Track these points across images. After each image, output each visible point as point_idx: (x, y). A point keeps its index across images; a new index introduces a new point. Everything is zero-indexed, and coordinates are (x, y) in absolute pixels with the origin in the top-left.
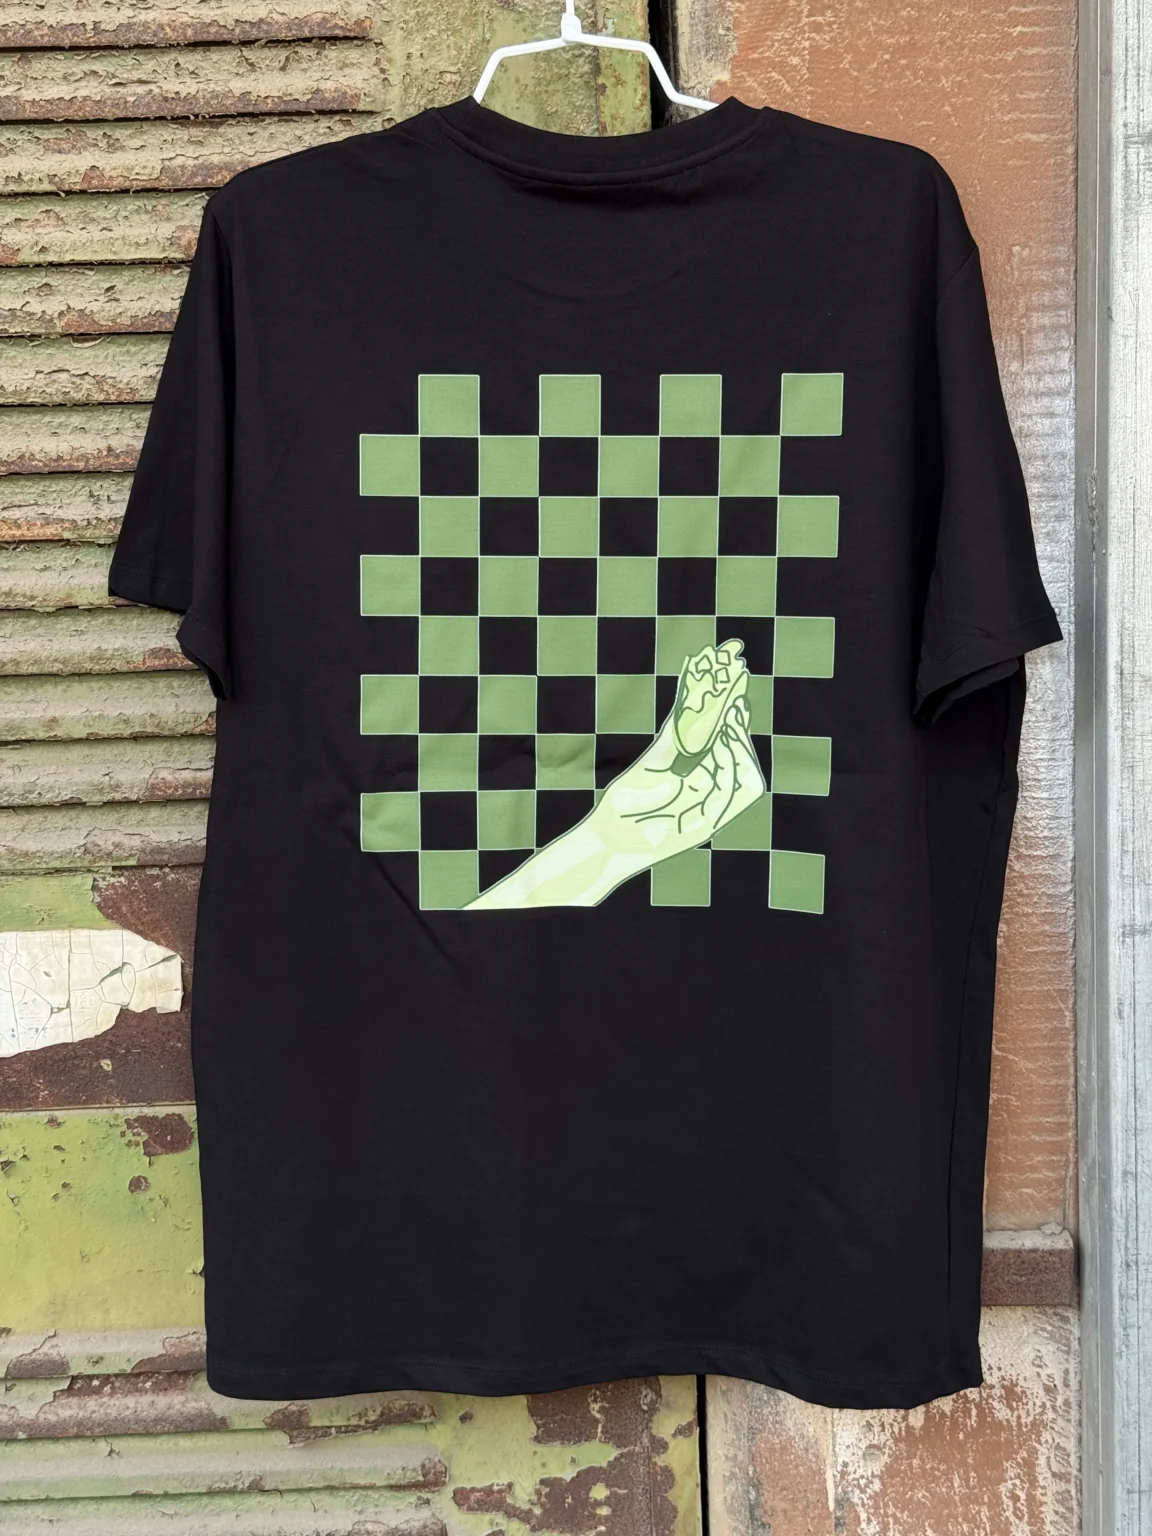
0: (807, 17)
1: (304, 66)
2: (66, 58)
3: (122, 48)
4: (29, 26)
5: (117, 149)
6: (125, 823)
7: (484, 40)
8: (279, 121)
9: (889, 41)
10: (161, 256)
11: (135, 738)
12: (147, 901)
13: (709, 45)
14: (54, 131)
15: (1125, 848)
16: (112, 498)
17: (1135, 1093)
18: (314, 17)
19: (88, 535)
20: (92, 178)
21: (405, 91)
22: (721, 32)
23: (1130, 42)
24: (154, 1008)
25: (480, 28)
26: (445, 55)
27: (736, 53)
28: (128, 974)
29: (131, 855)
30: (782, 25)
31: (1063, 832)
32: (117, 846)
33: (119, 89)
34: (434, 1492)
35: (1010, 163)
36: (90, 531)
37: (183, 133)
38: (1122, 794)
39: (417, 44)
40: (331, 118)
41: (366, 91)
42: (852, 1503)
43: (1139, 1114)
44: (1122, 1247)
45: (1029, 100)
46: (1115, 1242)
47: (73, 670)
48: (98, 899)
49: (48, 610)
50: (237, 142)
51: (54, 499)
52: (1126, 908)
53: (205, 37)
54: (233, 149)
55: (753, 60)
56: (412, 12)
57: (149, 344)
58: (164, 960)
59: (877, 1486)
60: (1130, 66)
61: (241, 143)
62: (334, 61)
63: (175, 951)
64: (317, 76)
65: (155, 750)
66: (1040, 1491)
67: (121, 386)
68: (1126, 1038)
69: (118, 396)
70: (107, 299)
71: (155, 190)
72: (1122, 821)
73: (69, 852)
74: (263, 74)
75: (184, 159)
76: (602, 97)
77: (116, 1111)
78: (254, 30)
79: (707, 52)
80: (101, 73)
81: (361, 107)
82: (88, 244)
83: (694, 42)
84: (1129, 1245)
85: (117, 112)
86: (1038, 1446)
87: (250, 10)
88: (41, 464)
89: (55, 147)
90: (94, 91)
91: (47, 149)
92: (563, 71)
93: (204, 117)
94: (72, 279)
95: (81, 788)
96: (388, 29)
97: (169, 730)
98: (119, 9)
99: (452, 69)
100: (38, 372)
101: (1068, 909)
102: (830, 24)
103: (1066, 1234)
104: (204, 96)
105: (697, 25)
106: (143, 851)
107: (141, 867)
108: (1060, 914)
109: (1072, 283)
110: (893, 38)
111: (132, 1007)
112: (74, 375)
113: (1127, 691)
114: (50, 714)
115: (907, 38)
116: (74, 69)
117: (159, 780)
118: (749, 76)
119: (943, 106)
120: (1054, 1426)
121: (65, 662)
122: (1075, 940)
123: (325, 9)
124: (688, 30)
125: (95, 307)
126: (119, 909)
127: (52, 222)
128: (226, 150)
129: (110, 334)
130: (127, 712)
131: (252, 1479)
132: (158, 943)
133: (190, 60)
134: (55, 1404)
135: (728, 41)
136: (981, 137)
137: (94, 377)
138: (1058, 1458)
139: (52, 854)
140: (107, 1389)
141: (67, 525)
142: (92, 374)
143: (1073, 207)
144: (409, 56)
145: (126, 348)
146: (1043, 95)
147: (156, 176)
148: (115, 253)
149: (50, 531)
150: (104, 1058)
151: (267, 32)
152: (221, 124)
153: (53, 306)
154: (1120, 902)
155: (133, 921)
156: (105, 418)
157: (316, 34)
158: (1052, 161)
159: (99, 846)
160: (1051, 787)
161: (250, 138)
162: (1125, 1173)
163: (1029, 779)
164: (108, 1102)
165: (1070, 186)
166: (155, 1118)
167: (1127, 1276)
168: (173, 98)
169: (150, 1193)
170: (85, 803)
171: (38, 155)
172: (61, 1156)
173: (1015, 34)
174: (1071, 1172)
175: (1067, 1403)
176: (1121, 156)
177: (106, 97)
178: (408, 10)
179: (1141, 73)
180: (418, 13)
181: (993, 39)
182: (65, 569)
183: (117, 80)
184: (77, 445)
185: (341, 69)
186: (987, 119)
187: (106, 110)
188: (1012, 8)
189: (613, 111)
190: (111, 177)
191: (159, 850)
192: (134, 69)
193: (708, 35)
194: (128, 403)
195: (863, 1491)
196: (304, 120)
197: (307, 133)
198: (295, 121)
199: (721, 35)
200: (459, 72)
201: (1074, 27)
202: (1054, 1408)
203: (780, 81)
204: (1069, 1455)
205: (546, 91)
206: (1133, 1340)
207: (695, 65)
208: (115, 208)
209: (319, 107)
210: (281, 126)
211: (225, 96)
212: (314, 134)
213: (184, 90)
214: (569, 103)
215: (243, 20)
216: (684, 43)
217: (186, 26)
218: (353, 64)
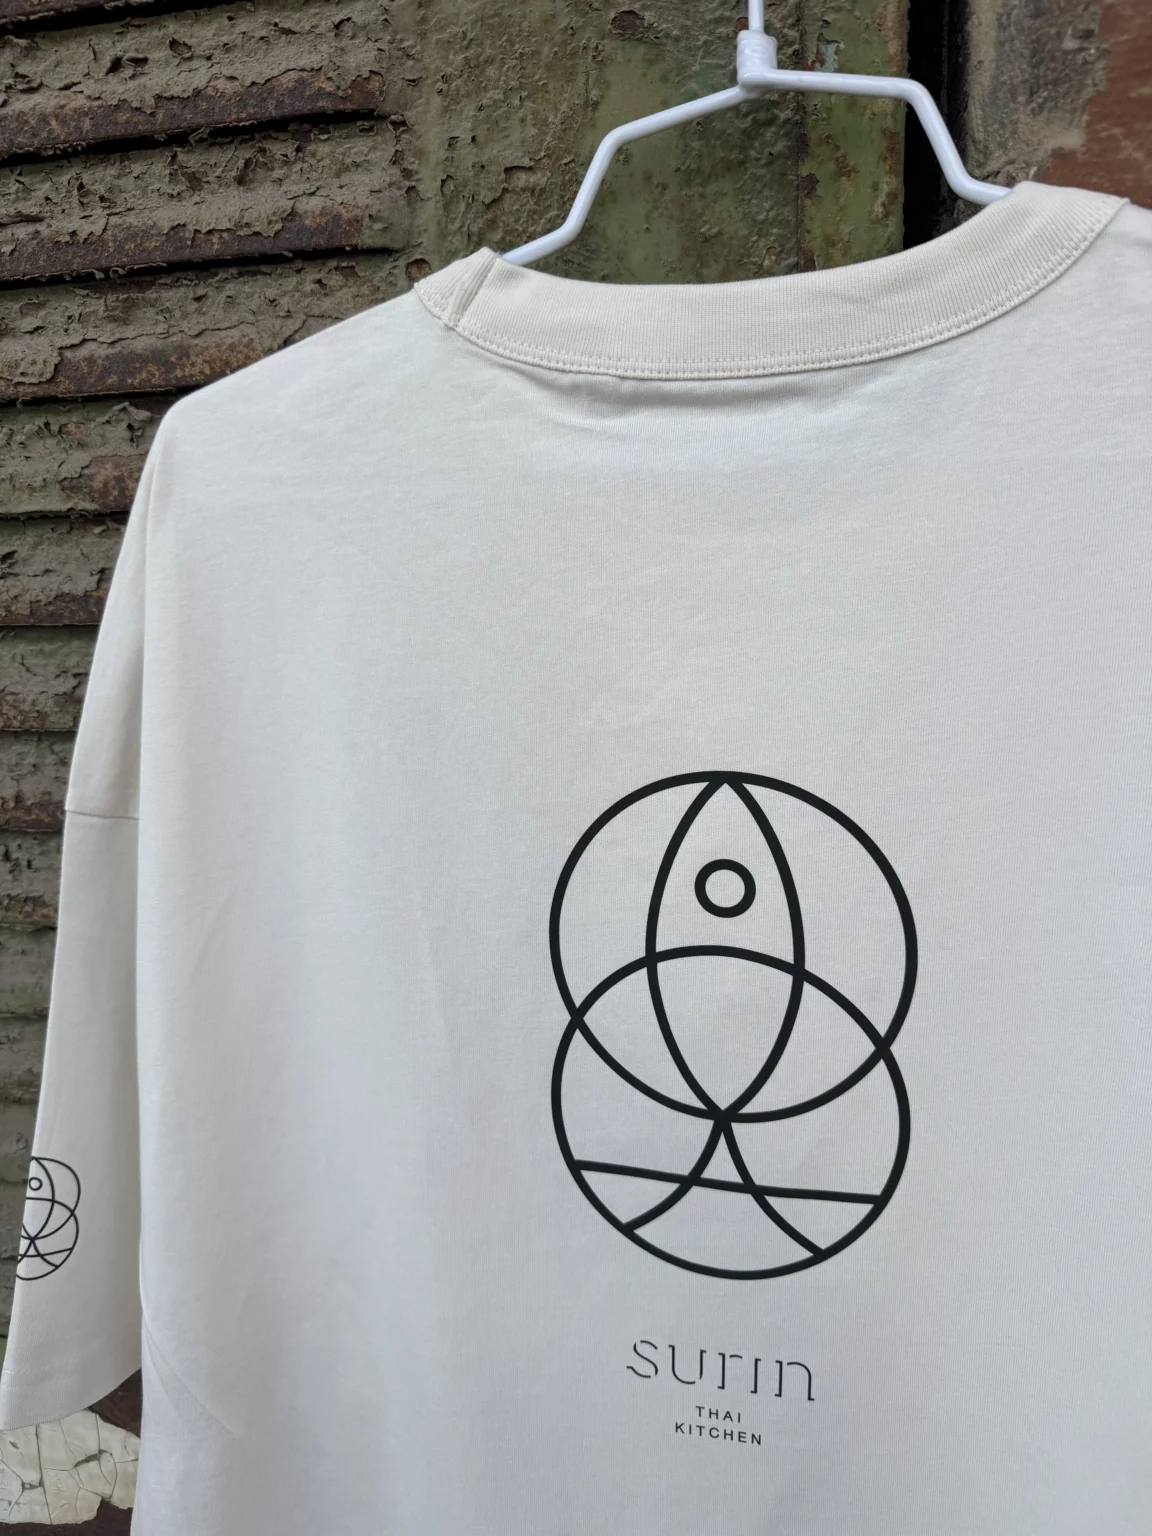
1: (277, 173)
7: (586, 105)
8: (241, 274)
10: (65, 507)
13: (1037, 77)
18: (284, 79)
21: (446, 207)
22: (1070, 44)
25: (581, 78)
26: (516, 137)
27: (1102, 86)
28: (107, 1464)
39: (466, 119)
40: (321, 264)
41: (374, 213)
50: (177, 313)
53: (115, 133)
54: (169, 326)
56: (459, 59)
61: (185, 315)
62: (327, 162)
64: (295, 189)
69: (22, 722)
71: (54, 399)
74: (212, 193)
75: (94, 346)
76: (808, 202)
78: (187, 111)
79: (1032, 95)
81: (367, 239)
83: (1004, 78)
87: (183, 77)
92: (735, 155)
93: (117, 273)
96: (417, 94)
99: (528, 163)
104: (116, 238)
105: (1013, 39)
111: (115, 1501)
118: (1127, 136)
123: (302, 65)
124: (992, 53)
128: (159, 329)
135: (1085, 63)
147: (50, 376)
151: (206, 113)
157: (287, 111)
161: (195, 305)
168: (67, 242)
178: (451, 57)
180: (467, 61)
185: (338, 175)
189: (830, 228)
192: (19, 199)
193: (1037, 57)
196: (279, 271)
197: (285, 294)
198: (265, 274)
199: (1066, 53)
200: (540, 167)
207: (1003, 125)
209: (299, 245)
210: (245, 283)
211: (146, 234)
212: (297, 295)
213: (85, 229)
214: (745, 215)
215: (167, 95)
216: (981, 81)
217: (81, 113)
218: (357, 165)
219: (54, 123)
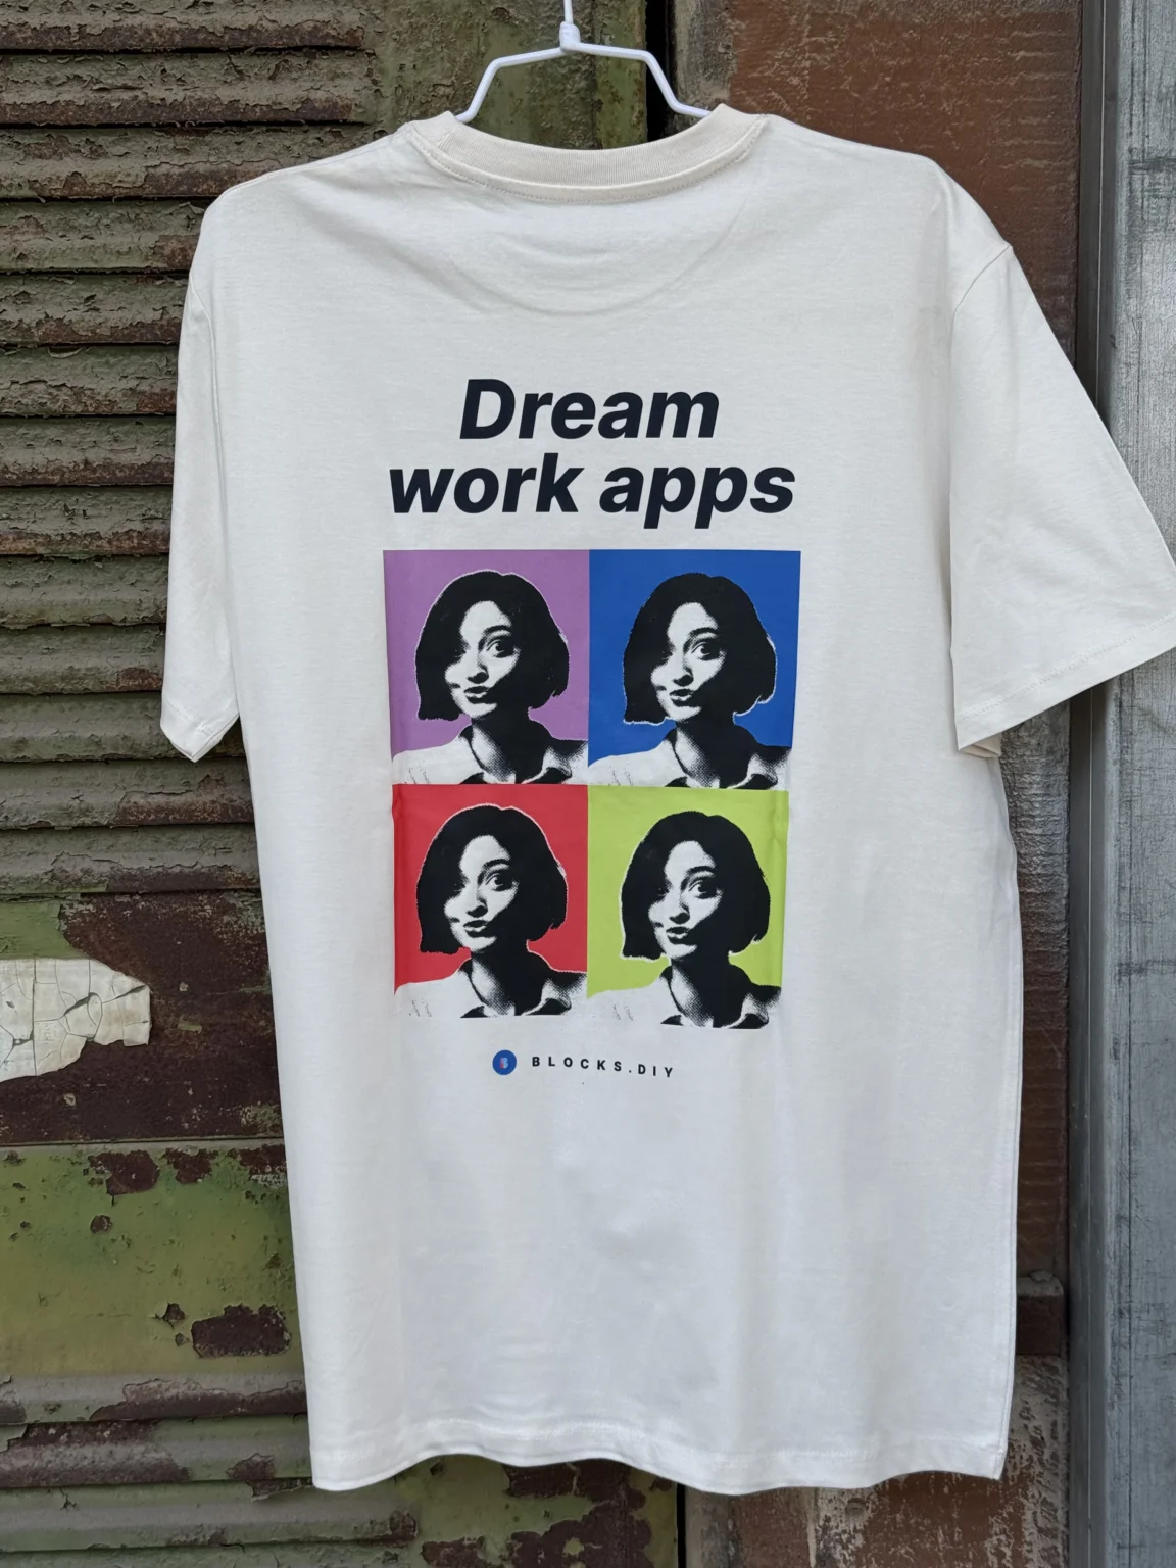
0: (808, 36)
1: (294, 75)
2: (49, 62)
3: (108, 53)
4: (12, 28)
5: (99, 156)
6: (94, 849)
7: (478, 54)
8: (267, 131)
9: (890, 63)
10: (144, 266)
11: (108, 761)
12: (116, 930)
13: (707, 62)
14: (35, 136)
15: (1123, 885)
16: (88, 513)
17: (1130, 1136)
18: (305, 25)
19: (62, 551)
20: (74, 184)
21: (397, 102)
22: (721, 50)
23: (1137, 67)
24: (121, 1041)
25: (475, 40)
26: (438, 67)
27: (736, 71)
28: (94, 1006)
29: (100, 882)
30: (782, 44)
31: (1056, 869)
32: (87, 872)
33: (104, 94)
34: (402, 1547)
35: (1011, 189)
36: (64, 546)
37: (168, 142)
38: (1120, 829)
39: (410, 55)
40: (321, 129)
41: (358, 103)
42: (833, 1558)
43: (1134, 1155)
44: (1115, 1295)
45: (1032, 125)
46: (1107, 1290)
47: (45, 690)
48: (65, 927)
49: (19, 627)
50: (224, 151)
51: (28, 513)
52: (1123, 946)
53: (192, 44)
54: (219, 158)
55: (754, 79)
56: (406, 23)
57: (129, 357)
58: (134, 991)
59: (859, 1541)
60: (1136, 92)
61: (228, 153)
62: (325, 71)
63: (143, 981)
64: (308, 85)
65: (127, 774)
66: (1026, 1547)
67: (100, 398)
68: (1121, 1079)
69: (96, 408)
70: (86, 309)
71: (138, 198)
72: (1120, 856)
73: (37, 878)
74: (252, 82)
75: (168, 167)
76: (598, 114)
77: (79, 1147)
78: (244, 37)
79: (706, 70)
80: (84, 78)
81: (352, 118)
82: (68, 252)
83: (693, 60)
84: (1122, 1292)
85: (101, 118)
86: (1025, 1501)
87: (240, 17)
88: (15, 477)
89: (36, 152)
90: (78, 95)
91: (27, 154)
92: (560, 87)
93: (190, 125)
94: (51, 287)
95: (50, 811)
96: (381, 39)
97: (143, 753)
98: (105, 13)
99: (445, 82)
100: (13, 382)
101: (1060, 948)
102: (831, 44)
103: (1057, 1282)
104: (191, 104)
105: (695, 43)
106: (113, 877)
107: (110, 894)
108: (1053, 953)
109: (1072, 311)
110: (894, 59)
111: (98, 1040)
112: (51, 386)
113: (1126, 724)
114: (19, 735)
115: (909, 60)
116: (58, 74)
117: (131, 804)
118: (749, 94)
119: (945, 129)
120: (1041, 1480)
121: (35, 681)
122: (1068, 980)
123: (317, 18)
124: (686, 47)
125: (73, 316)
126: (86, 937)
127: (32, 229)
128: (212, 159)
129: (87, 345)
130: (99, 733)
131: (213, 1532)
132: (127, 974)
133: (177, 67)
134: (9, 1453)
135: (728, 60)
136: (982, 162)
137: (72, 388)
138: (1044, 1514)
139: (18, 879)
140: (64, 1438)
141: (40, 540)
142: (70, 385)
143: (1074, 234)
144: (402, 67)
145: (104, 360)
146: (1045, 121)
147: (140, 184)
148: (96, 262)
149: (23, 546)
150: (69, 1092)
151: (256, 39)
152: (207, 132)
153: (30, 315)
154: (1117, 939)
155: (101, 951)
156: (82, 431)
157: (307, 43)
158: (1053, 188)
159: (67, 872)
160: (1044, 823)
161: (236, 147)
162: (1119, 1218)
163: (1023, 815)
164: (71, 1139)
165: (1072, 213)
166: (119, 1155)
167: (1120, 1324)
168: (159, 105)
169: (112, 1235)
170: (53, 828)
171: (17, 160)
172: (21, 1194)
173: (1017, 59)
174: (1061, 1218)
175: (1054, 1456)
176: (1125, 182)
177: (90, 102)
178: (402, 21)
179: (1147, 99)
180: (411, 25)
181: (996, 62)
182: (37, 585)
183: (102, 86)
184: (51, 458)
185: (332, 79)
186: (989, 145)
187: (90, 115)
188: (1015, 33)
189: (610, 128)
190: (93, 184)
191: (130, 877)
192: (118, 74)
193: (707, 53)
194: (107, 416)
195: (845, 1547)
196: (294, 130)
197: (296, 144)
198: (284, 131)
199: (720, 54)
200: (453, 84)
201: (1078, 53)
202: (1041, 1461)
203: (780, 100)
204: (1055, 1510)
205: (542, 106)
206: (1125, 1390)
207: (693, 82)
208: (96, 215)
209: (309, 117)
210: (269, 136)
211: (212, 103)
212: (304, 145)
213: (170, 97)
214: (565, 119)
215: (233, 27)
216: (682, 61)
217: (173, 31)
218: (344, 75)
219: (154, 34)
